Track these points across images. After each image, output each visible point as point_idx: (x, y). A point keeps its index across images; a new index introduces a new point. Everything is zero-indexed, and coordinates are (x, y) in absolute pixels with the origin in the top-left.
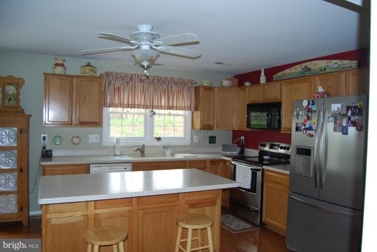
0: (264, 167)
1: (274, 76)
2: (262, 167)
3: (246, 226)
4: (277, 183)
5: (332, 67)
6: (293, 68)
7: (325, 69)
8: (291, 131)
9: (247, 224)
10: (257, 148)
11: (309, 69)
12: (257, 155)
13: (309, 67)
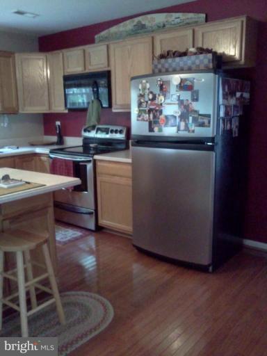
0: (96, 157)
1: (96, 37)
2: (92, 157)
3: (75, 234)
4: (114, 175)
5: (173, 23)
6: (122, 24)
7: (164, 26)
8: (130, 108)
9: (75, 232)
10: (79, 135)
11: (143, 26)
12: (81, 144)
13: (143, 23)
